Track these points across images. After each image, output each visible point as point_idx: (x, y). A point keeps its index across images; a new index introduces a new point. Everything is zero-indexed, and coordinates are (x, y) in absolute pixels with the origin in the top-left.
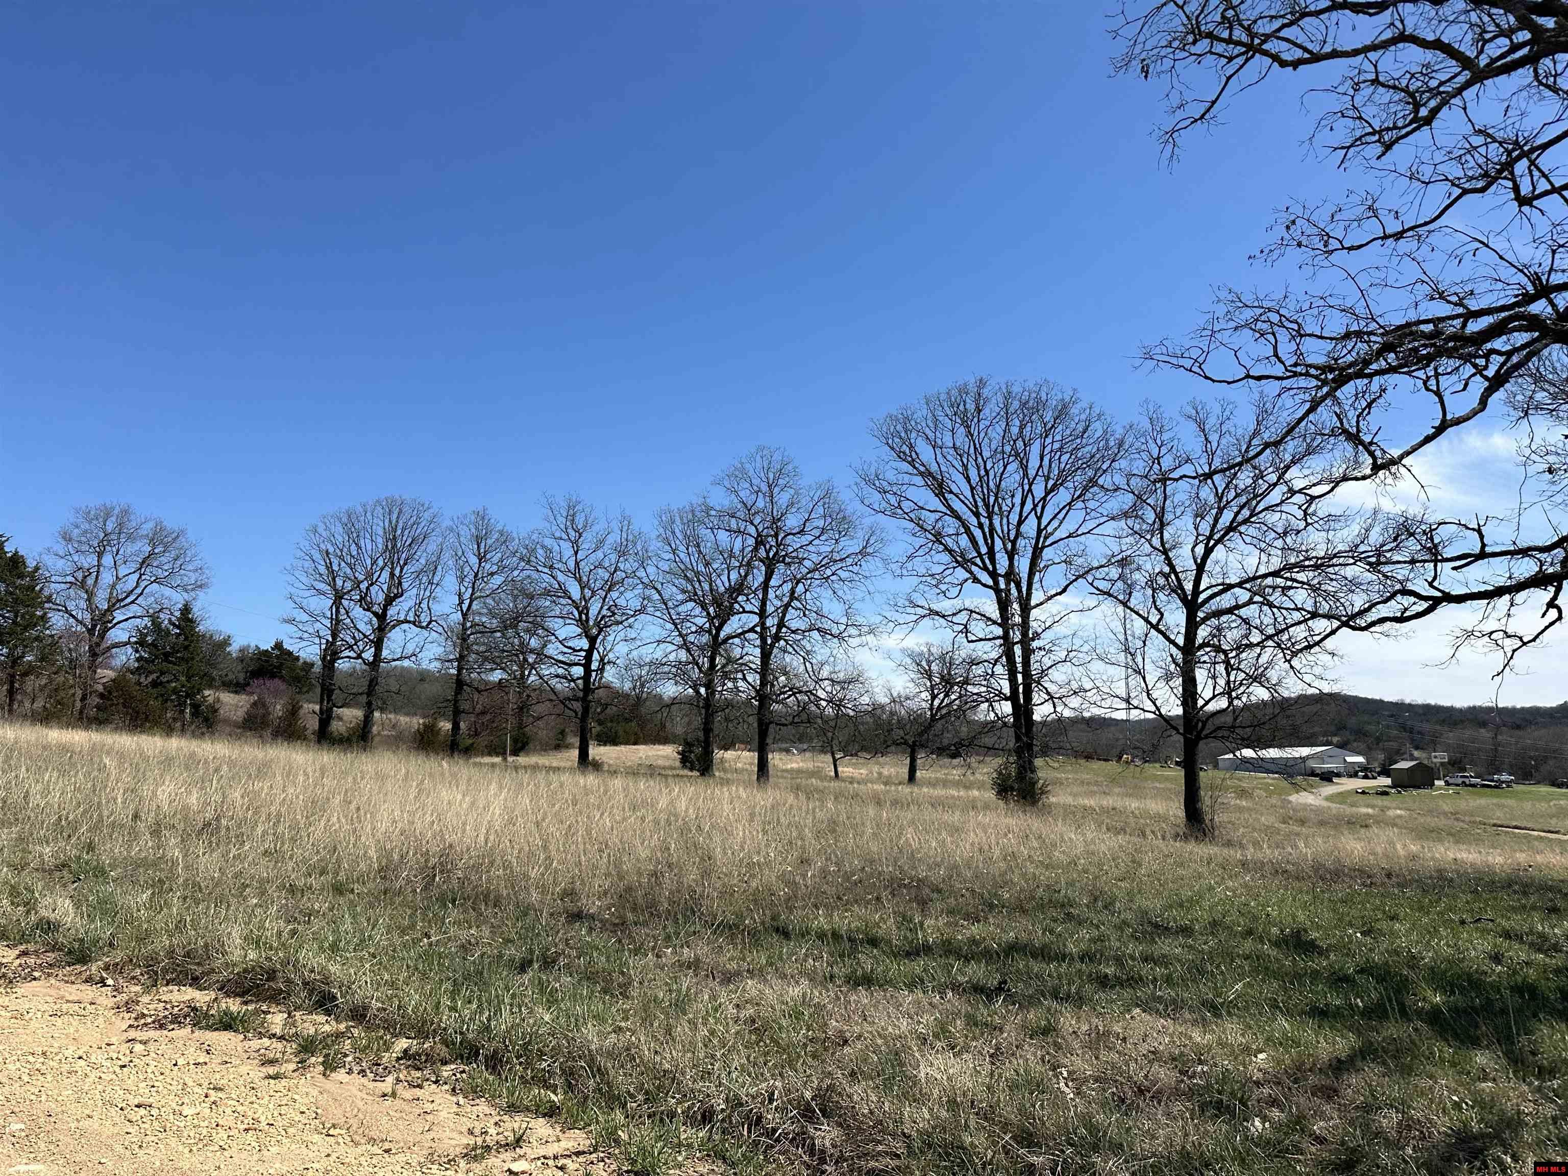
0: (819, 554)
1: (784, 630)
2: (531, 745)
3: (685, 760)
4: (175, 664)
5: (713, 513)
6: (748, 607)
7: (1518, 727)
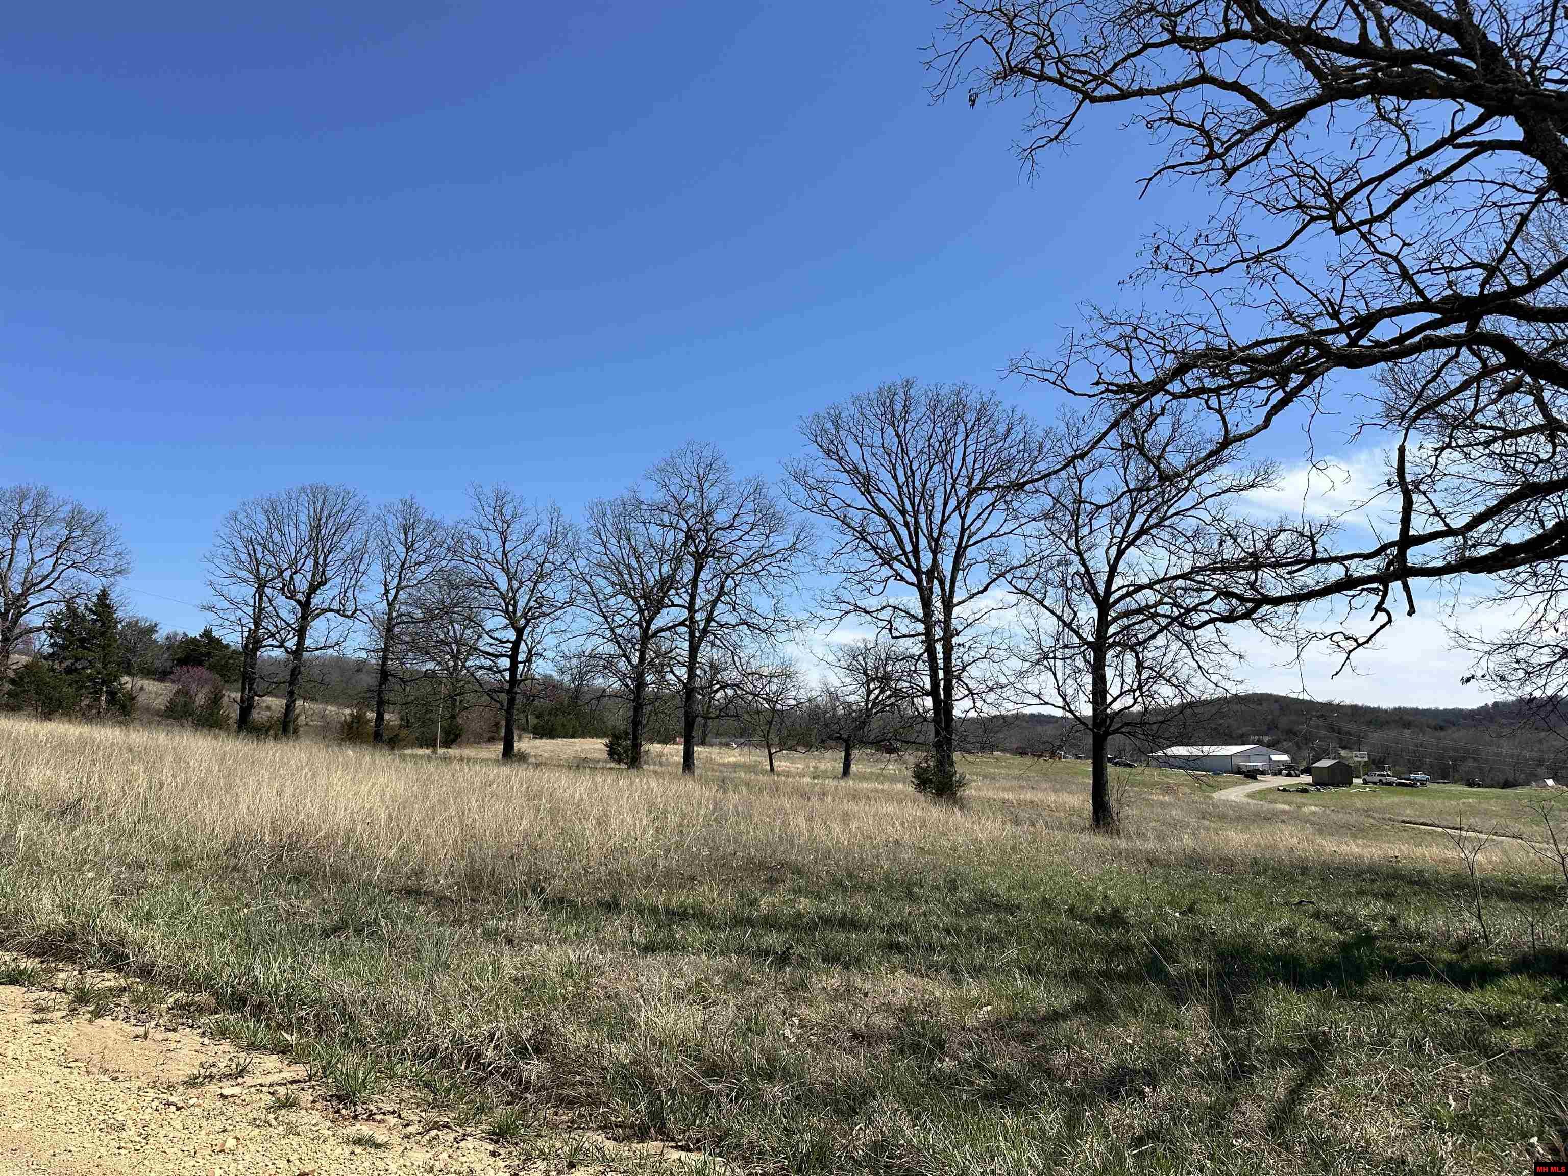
0: (749, 549)
1: (713, 624)
2: (464, 737)
3: (613, 753)
4: (90, 650)
5: (644, 507)
6: (677, 601)
7: (1442, 729)
